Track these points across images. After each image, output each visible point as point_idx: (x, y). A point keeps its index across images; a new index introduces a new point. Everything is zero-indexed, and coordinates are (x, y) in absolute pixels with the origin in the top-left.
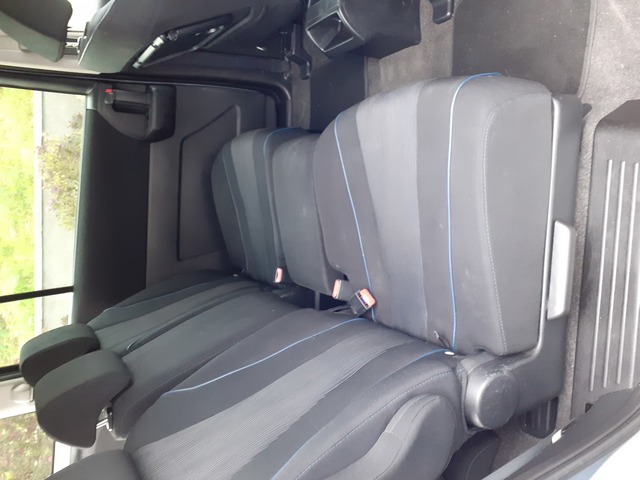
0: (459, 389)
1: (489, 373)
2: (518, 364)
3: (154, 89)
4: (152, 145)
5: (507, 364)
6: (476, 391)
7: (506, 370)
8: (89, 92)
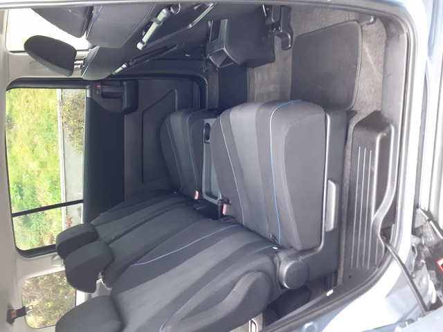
0: (275, 268)
1: (292, 260)
2: (308, 255)
3: (125, 83)
4: (125, 116)
5: (302, 255)
6: (284, 269)
7: (301, 258)
8: (88, 87)
